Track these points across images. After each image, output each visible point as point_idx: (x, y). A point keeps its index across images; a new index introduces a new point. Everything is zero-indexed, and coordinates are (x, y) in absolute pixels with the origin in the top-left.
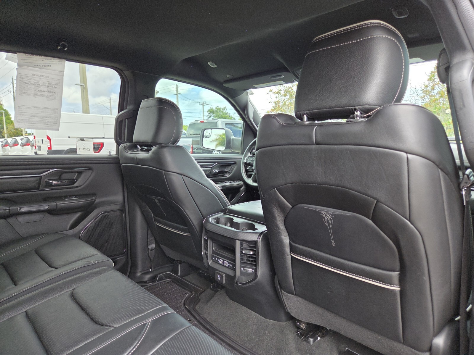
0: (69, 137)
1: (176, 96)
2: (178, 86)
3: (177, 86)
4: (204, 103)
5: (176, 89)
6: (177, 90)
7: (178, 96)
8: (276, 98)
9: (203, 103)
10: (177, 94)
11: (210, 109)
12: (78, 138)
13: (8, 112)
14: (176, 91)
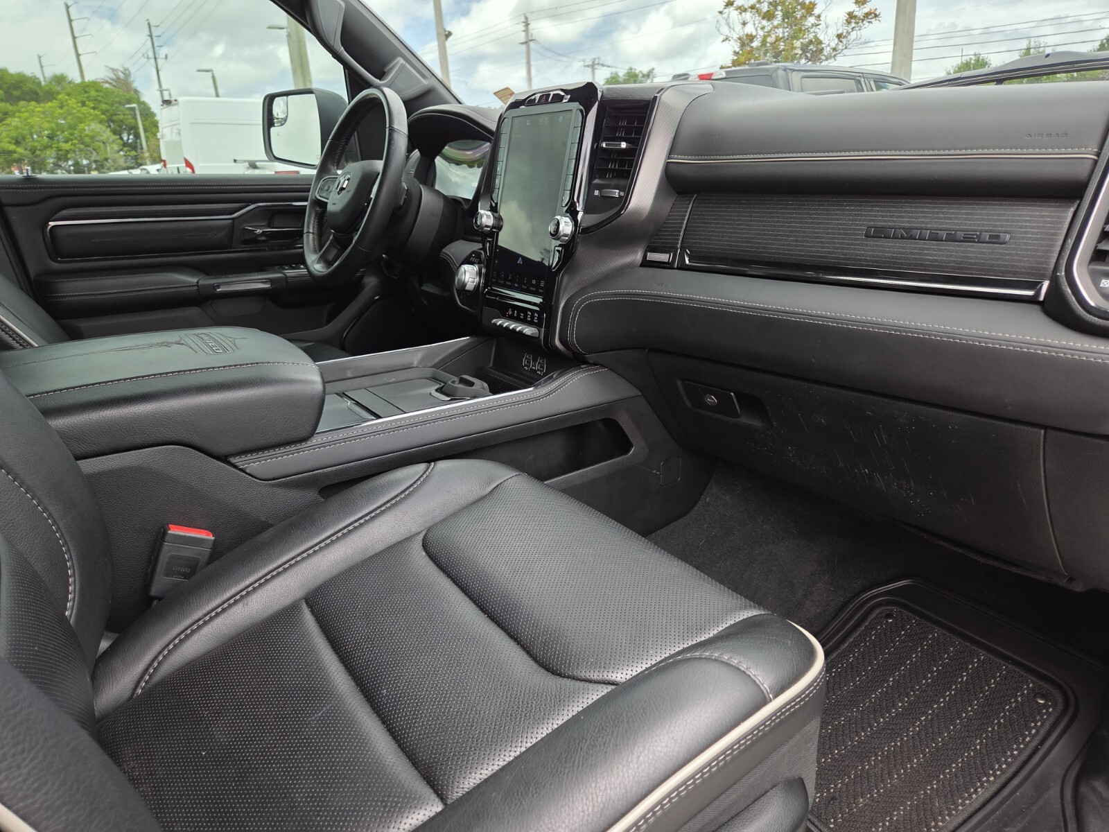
0: (235, 161)
1: (524, 47)
2: (529, 19)
3: (526, 18)
4: (597, 62)
5: (523, 28)
6: (526, 31)
7: (528, 48)
8: (744, 24)
9: (593, 62)
10: (526, 42)
11: (608, 76)
12: (245, 161)
13: (150, 109)
14: (524, 33)
